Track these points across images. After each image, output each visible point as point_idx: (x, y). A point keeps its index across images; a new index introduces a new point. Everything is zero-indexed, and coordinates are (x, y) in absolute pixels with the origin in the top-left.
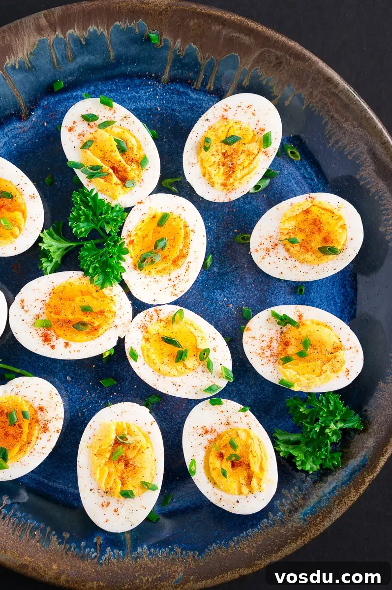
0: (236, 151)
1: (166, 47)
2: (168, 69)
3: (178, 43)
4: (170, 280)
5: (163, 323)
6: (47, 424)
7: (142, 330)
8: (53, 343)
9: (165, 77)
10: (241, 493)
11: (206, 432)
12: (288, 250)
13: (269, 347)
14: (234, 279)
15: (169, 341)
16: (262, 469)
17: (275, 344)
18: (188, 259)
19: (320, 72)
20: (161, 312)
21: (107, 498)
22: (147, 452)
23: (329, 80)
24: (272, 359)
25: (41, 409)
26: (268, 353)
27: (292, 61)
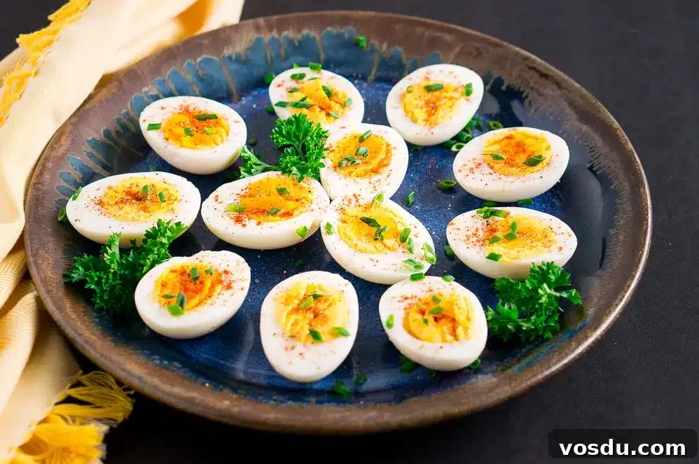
0: (438, 99)
1: (373, 51)
2: (374, 71)
3: (385, 47)
4: (370, 183)
5: (361, 208)
6: (230, 284)
7: (340, 212)
8: (244, 223)
9: (371, 77)
10: (444, 341)
11: (406, 298)
12: (492, 168)
13: (475, 235)
14: (437, 215)
15: (368, 221)
16: (468, 319)
17: (481, 233)
18: (390, 167)
19: (517, 53)
20: (360, 198)
21: (292, 343)
22: (338, 304)
23: (527, 58)
24: (478, 244)
25: (226, 272)
26: (474, 239)
27: (491, 49)
